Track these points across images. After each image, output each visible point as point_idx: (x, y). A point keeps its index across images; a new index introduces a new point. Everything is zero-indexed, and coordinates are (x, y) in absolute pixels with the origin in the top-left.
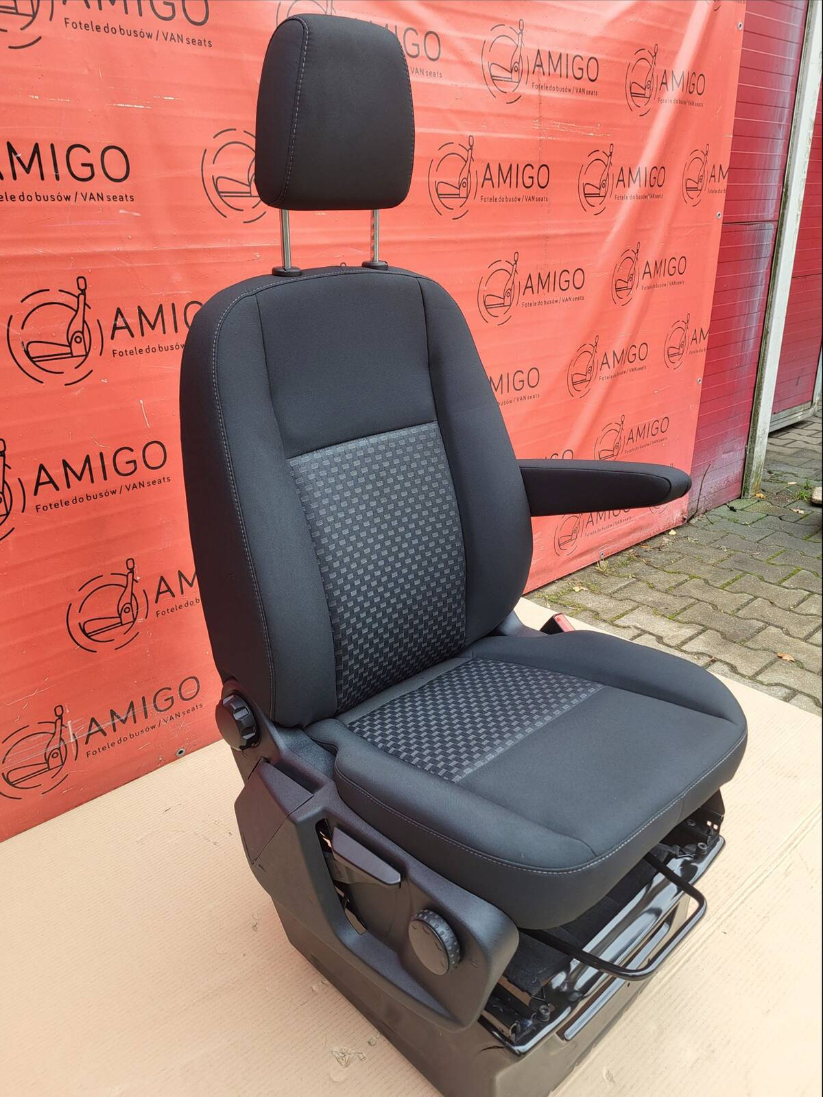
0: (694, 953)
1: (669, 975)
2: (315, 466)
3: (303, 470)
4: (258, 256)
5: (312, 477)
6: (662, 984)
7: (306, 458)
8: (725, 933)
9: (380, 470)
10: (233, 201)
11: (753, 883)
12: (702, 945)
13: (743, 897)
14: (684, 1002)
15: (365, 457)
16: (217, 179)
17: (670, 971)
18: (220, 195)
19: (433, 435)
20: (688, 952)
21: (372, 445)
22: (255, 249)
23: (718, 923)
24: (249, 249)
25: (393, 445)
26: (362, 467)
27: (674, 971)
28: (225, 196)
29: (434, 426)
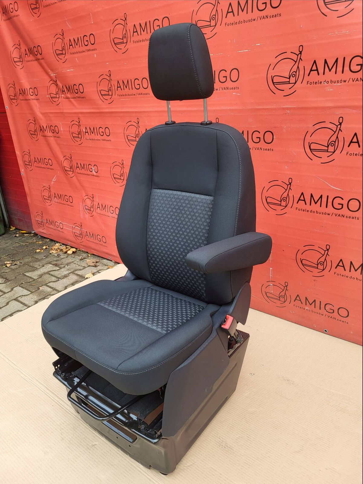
2: (159, 194)
3: (155, 194)
4: (289, 112)
5: (156, 197)
6: (137, 467)
7: (159, 191)
9: (181, 206)
10: (279, 86)
14: (127, 476)
15: (177, 198)
16: (274, 77)
18: (274, 84)
21: (182, 196)
22: (287, 109)
24: (284, 109)
26: (174, 202)
28: (276, 84)
29: (211, 198)
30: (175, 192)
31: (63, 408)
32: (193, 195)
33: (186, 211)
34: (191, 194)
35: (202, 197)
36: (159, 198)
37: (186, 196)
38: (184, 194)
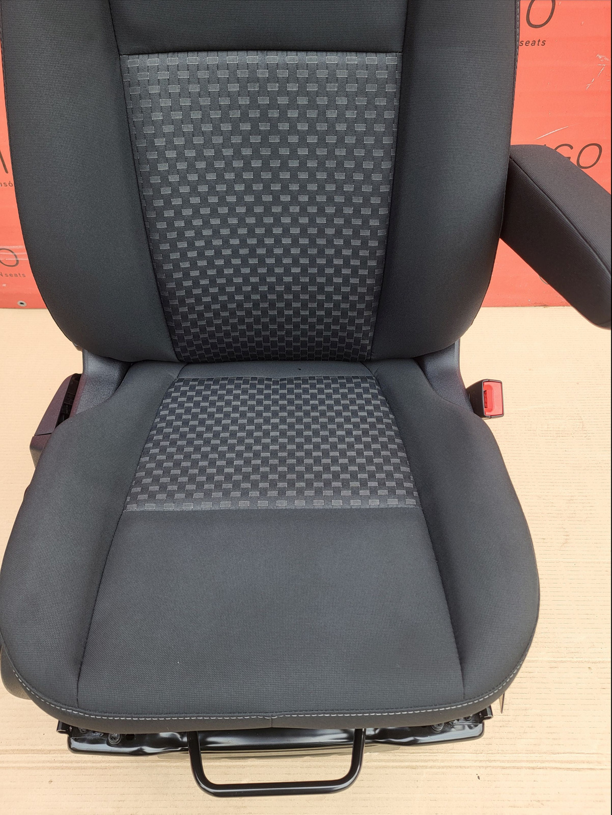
0: (426, 767)
1: (384, 764)
2: (164, 75)
3: (143, 77)
5: (154, 90)
7: (153, 61)
8: (479, 778)
9: (270, 107)
11: (568, 762)
12: (443, 767)
13: (540, 765)
15: (248, 80)
17: (389, 761)
19: (383, 75)
20: (422, 761)
21: (267, 66)
23: (483, 764)
25: (304, 74)
26: (239, 95)
27: (392, 764)
29: (391, 60)
30: (232, 58)
31: (84, 768)
32: (312, 58)
33: (293, 123)
34: (304, 53)
35: (352, 60)
36: (166, 91)
37: (286, 66)
38: (273, 58)
